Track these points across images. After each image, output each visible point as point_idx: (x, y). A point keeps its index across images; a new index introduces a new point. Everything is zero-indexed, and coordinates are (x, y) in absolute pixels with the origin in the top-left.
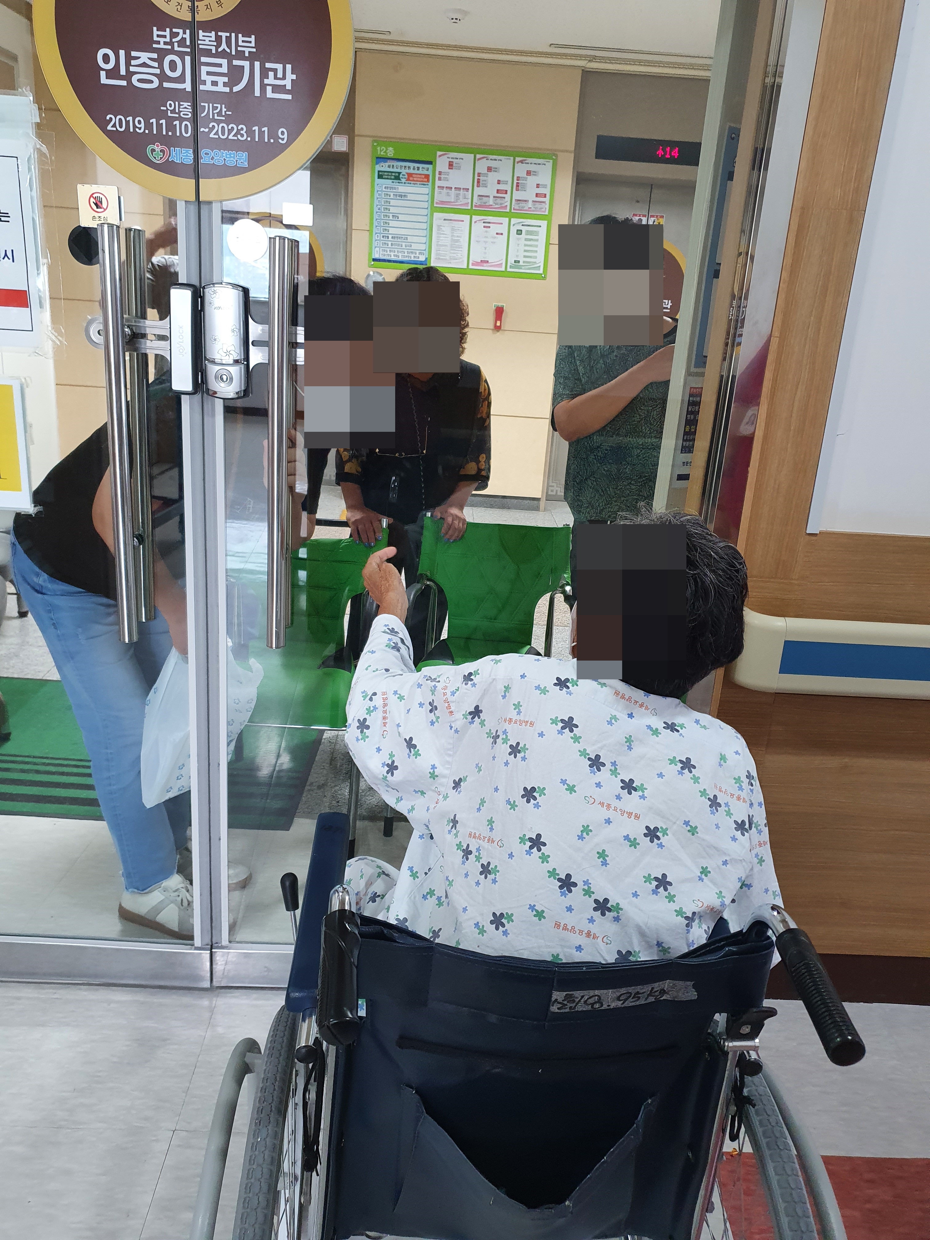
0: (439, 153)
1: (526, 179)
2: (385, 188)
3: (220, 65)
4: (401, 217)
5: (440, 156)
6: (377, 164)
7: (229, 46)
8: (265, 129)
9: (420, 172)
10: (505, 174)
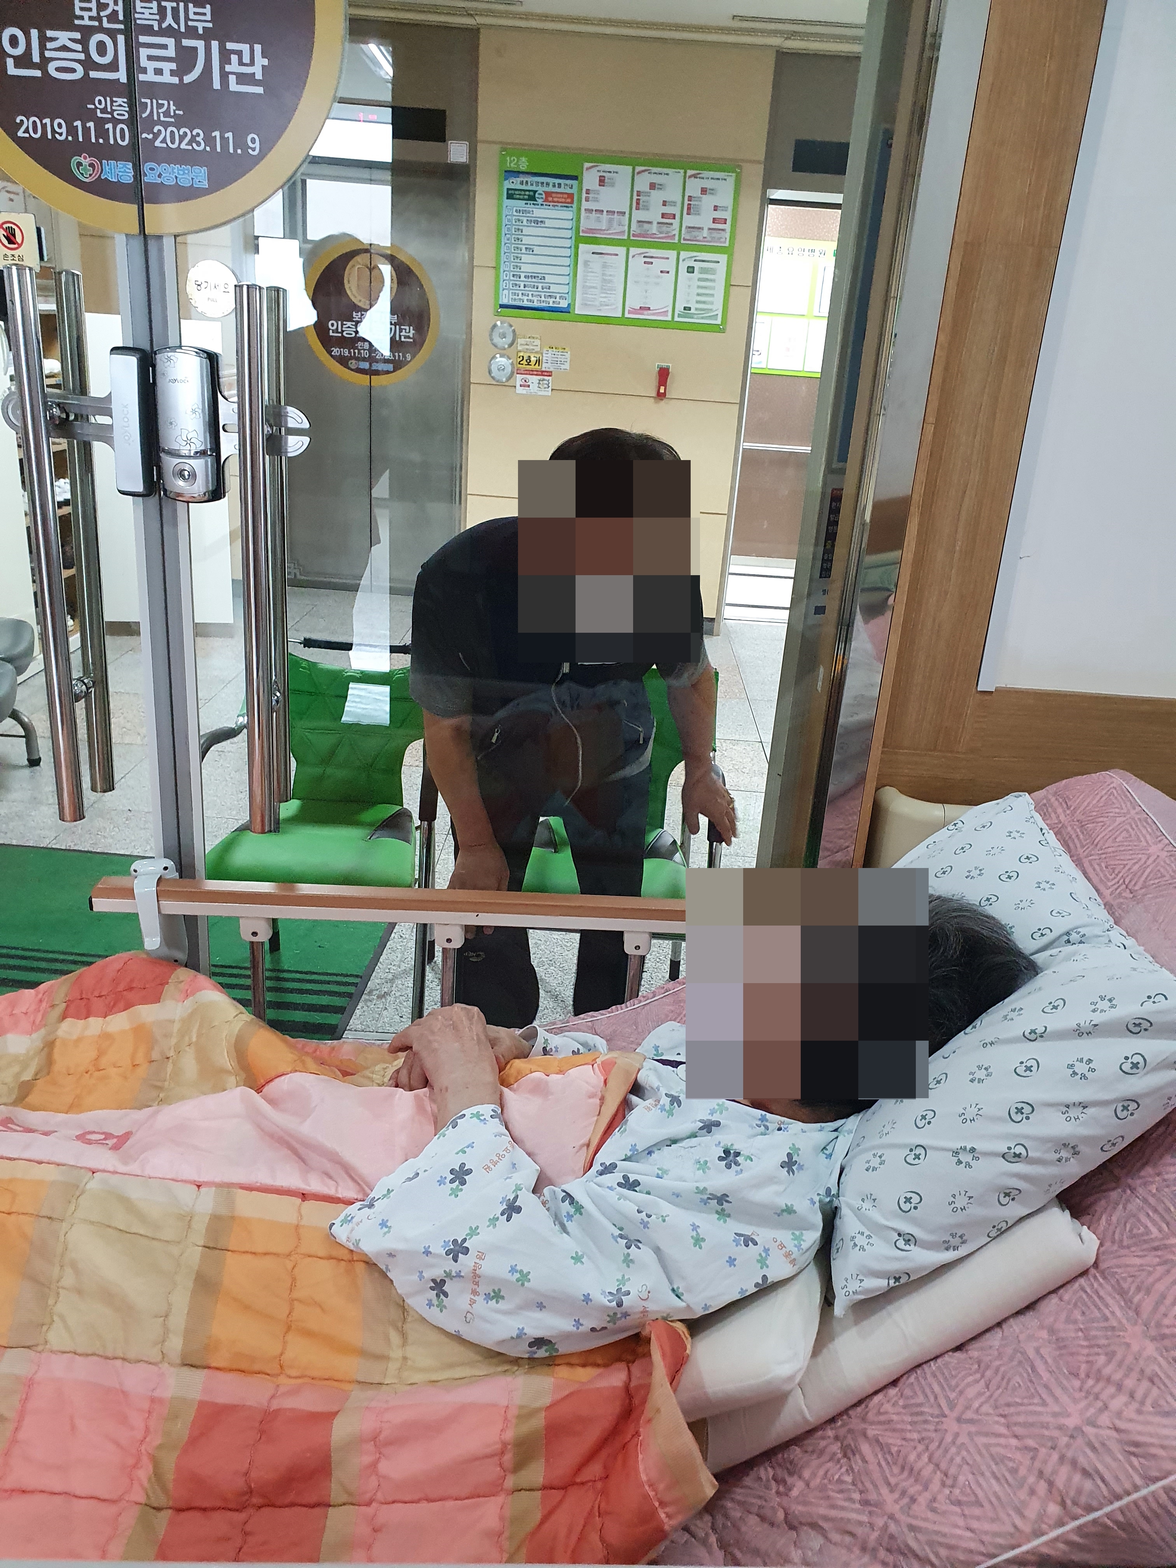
0: (587, 165)
1: (699, 199)
2: (516, 211)
3: (165, 47)
4: (537, 250)
5: (587, 169)
6: (506, 179)
7: (176, 19)
8: (229, 135)
9: (562, 190)
10: (673, 194)
